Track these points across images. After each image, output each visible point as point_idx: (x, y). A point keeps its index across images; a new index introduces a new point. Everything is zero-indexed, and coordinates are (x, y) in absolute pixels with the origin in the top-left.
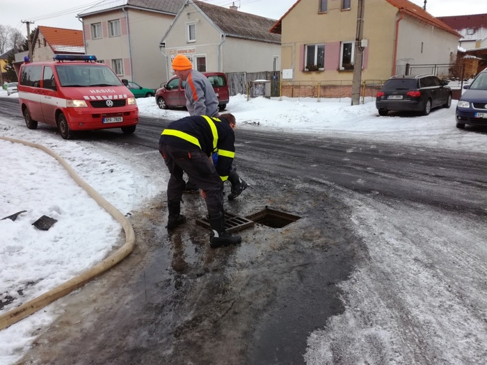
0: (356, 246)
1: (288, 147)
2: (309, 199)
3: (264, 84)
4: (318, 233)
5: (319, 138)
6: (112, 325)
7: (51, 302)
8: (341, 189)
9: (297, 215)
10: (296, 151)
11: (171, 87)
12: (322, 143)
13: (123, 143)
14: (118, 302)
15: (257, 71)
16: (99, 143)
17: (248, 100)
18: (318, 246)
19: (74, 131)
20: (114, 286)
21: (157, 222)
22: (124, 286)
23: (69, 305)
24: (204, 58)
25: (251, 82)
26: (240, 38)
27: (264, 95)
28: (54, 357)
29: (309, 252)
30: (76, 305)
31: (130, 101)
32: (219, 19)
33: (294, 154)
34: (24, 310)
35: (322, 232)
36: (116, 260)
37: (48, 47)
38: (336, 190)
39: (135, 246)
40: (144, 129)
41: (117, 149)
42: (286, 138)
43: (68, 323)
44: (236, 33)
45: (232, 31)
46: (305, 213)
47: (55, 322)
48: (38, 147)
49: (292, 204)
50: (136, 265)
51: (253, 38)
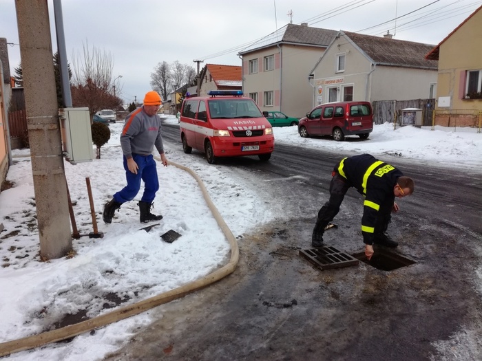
0: (472, 303)
1: (427, 182)
2: (431, 243)
3: (414, 112)
4: (430, 282)
5: (469, 174)
6: (197, 336)
7: (155, 306)
8: (475, 235)
9: (412, 259)
10: (435, 187)
11: (314, 116)
12: (471, 180)
13: (256, 170)
14: (207, 317)
15: (408, 99)
16: (236, 169)
17: (395, 129)
18: (423, 297)
19: (217, 157)
20: (209, 301)
21: (263, 247)
22: (217, 303)
23: (168, 312)
24: (351, 88)
25: (400, 111)
26: (392, 66)
27: (414, 124)
28: (143, 355)
29: (411, 301)
30: (173, 313)
31: (267, 131)
32: (370, 48)
33: (431, 190)
34: (132, 309)
35: (435, 282)
36: (216, 278)
37: (213, 82)
38: (468, 236)
39: (237, 267)
40: (279, 156)
41: (250, 174)
42: (428, 173)
43: (162, 327)
44: (387, 61)
45: (384, 59)
46: (421, 258)
47: (152, 324)
48: (186, 169)
49: (409, 246)
50: (233, 286)
51: (407, 65)
